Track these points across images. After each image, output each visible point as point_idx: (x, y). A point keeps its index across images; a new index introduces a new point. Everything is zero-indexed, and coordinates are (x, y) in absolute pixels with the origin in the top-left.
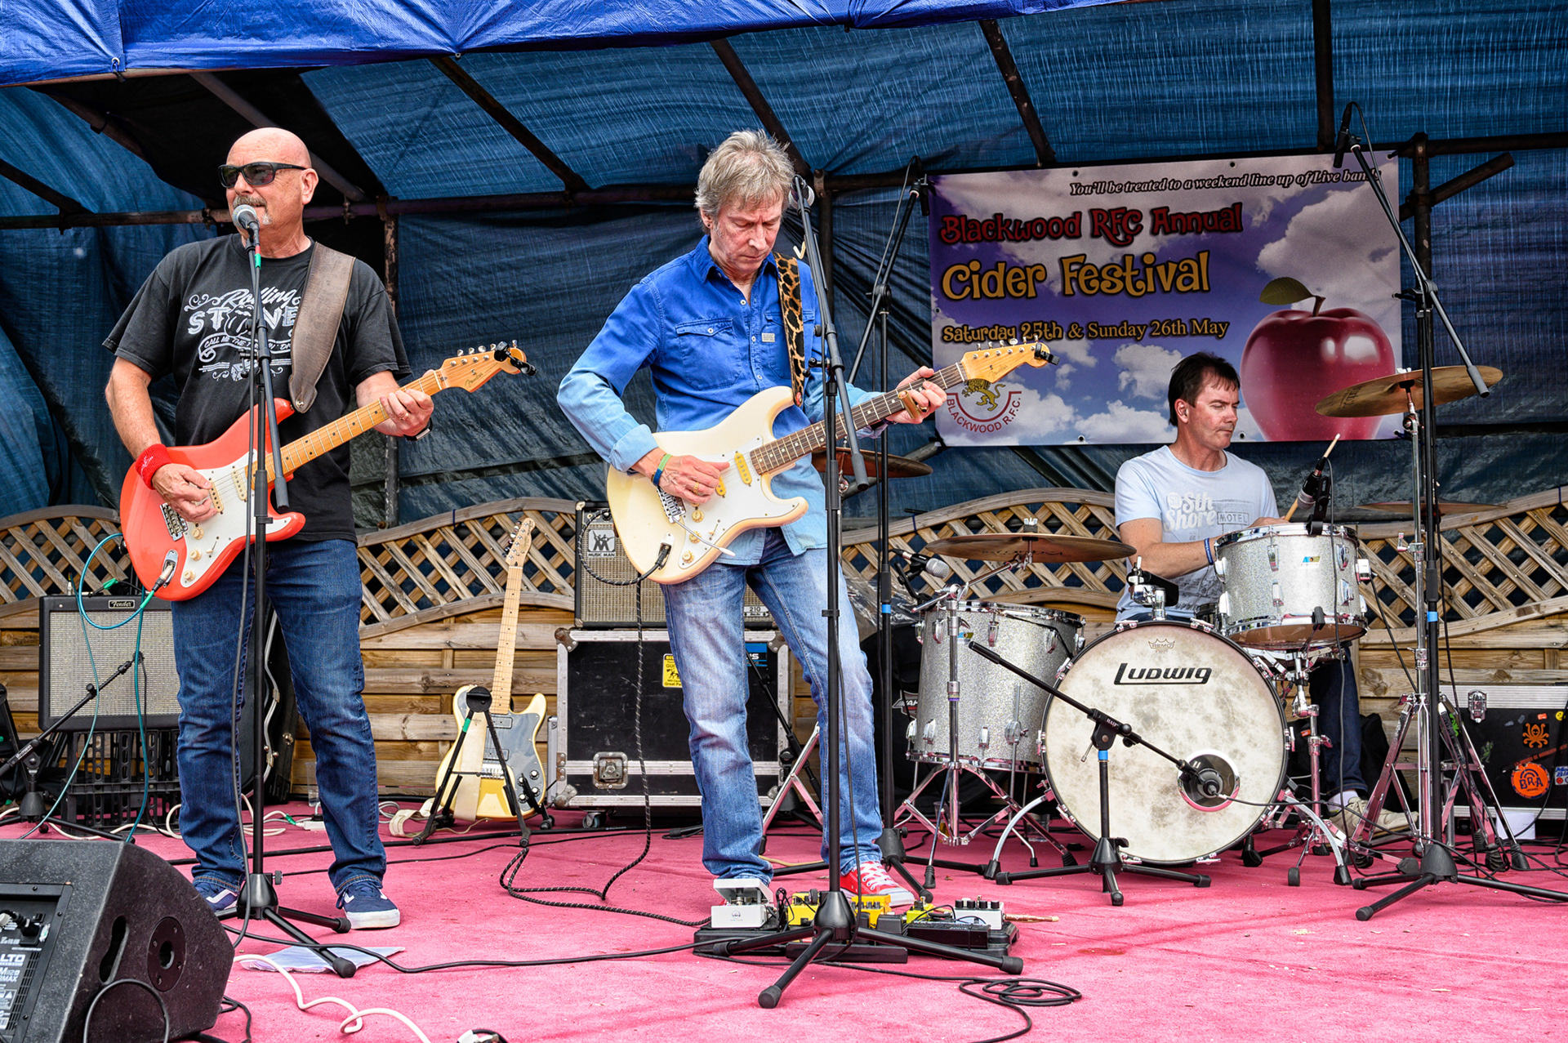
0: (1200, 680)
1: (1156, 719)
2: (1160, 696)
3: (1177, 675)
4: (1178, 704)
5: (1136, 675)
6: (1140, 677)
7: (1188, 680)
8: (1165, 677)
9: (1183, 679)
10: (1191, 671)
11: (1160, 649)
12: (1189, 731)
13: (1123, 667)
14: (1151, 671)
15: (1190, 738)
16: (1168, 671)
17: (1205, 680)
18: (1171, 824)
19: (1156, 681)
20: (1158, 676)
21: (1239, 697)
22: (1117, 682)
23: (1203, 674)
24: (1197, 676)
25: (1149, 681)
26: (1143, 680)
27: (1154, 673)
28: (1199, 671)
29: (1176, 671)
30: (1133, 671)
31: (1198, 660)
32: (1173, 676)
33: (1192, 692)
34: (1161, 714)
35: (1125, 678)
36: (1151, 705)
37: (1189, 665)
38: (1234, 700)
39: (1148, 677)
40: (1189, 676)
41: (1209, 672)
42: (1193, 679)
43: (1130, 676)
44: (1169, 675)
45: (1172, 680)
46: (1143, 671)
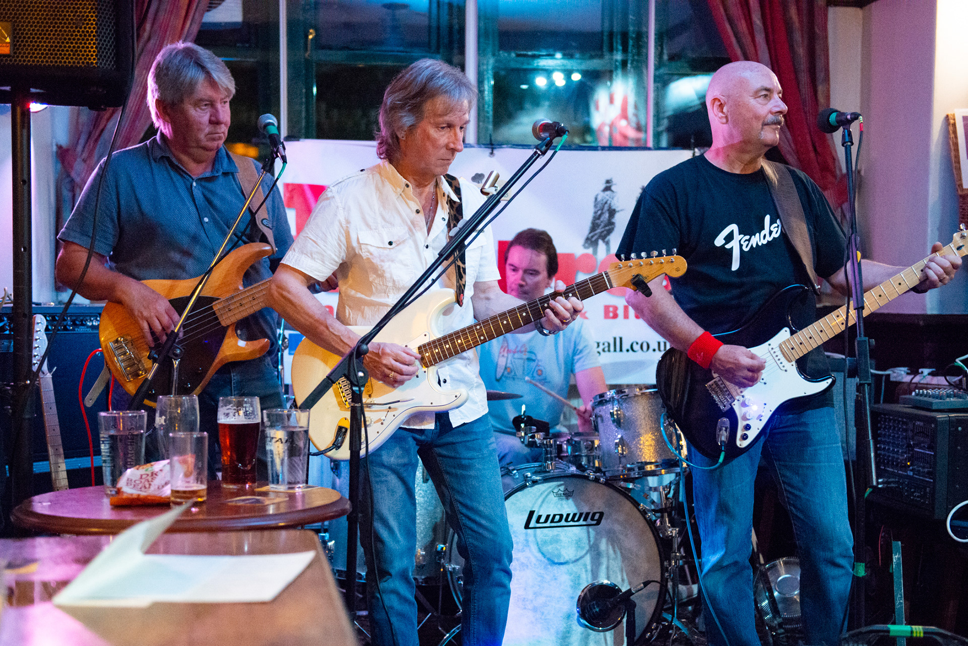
0: (594, 522)
2: (562, 538)
3: (576, 519)
5: (542, 520)
6: (546, 521)
8: (566, 520)
14: (554, 516)
16: (568, 515)
17: (598, 523)
20: (560, 521)
22: (527, 526)
23: (597, 517)
24: (592, 519)
25: (553, 524)
26: (548, 524)
27: (557, 518)
30: (540, 517)
32: (573, 520)
35: (533, 523)
36: (554, 545)
39: (552, 521)
40: (585, 520)
41: (602, 514)
42: (589, 521)
43: (538, 521)
44: (569, 520)
45: (572, 523)
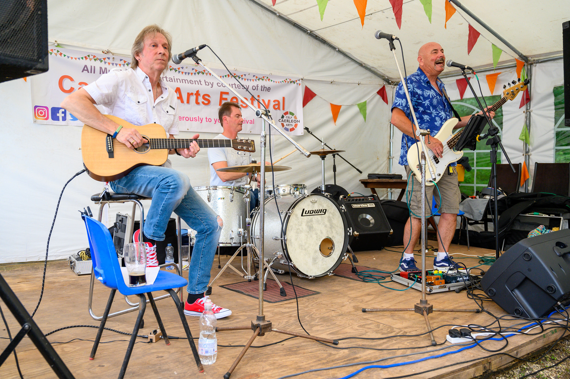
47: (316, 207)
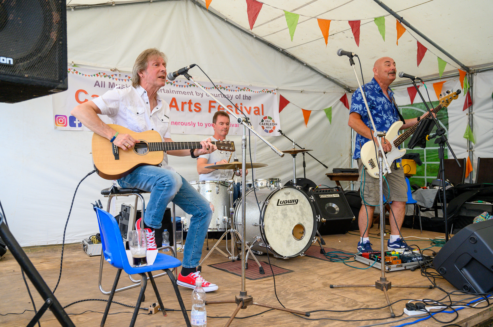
1: (287, 215)
4: (291, 210)
7: (293, 203)
9: (292, 203)
10: (294, 200)
11: (287, 194)
12: (294, 218)
13: (279, 200)
15: (294, 220)
18: (291, 245)
19: (286, 204)
21: (304, 207)
28: (296, 200)
29: (291, 200)
31: (295, 197)
33: (294, 206)
34: (288, 213)
37: (293, 199)
38: (303, 208)
46: (283, 201)
47: (289, 198)
